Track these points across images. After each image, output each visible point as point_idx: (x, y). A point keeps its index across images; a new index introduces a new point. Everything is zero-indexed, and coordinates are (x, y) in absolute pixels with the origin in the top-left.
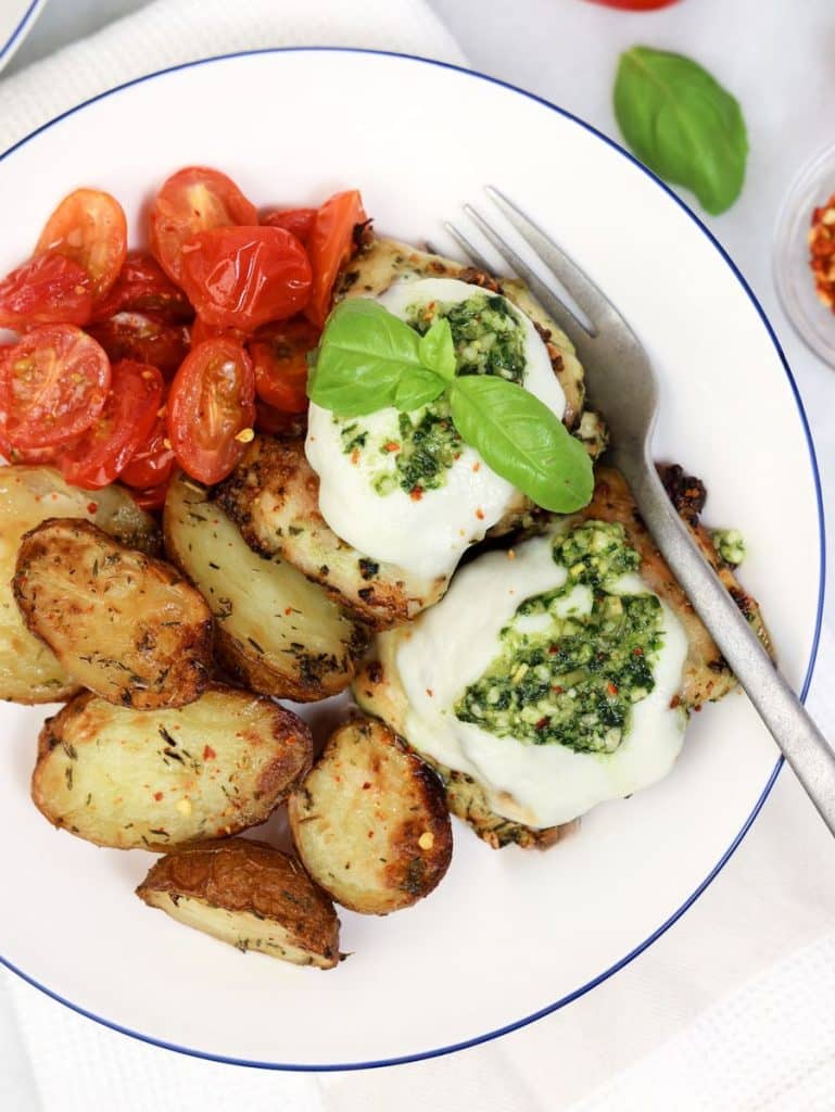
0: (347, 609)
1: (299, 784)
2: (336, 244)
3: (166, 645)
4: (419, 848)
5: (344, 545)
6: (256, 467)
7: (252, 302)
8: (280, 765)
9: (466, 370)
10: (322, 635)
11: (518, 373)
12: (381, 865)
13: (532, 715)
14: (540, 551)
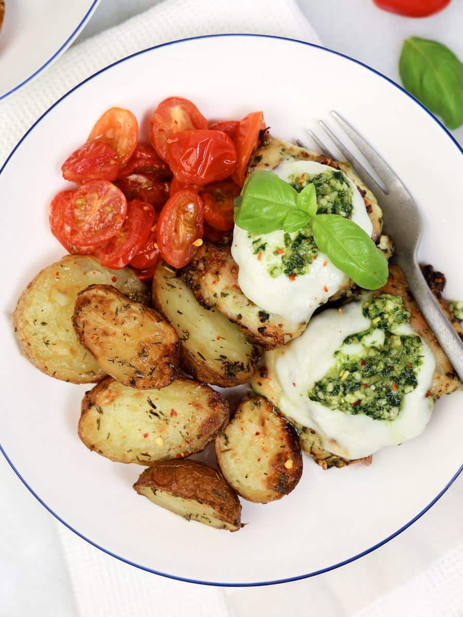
0: (250, 338)
1: (221, 431)
2: (250, 141)
3: (154, 354)
4: (285, 468)
5: (251, 303)
6: (204, 259)
7: (205, 171)
8: (211, 421)
9: (322, 211)
10: (237, 352)
11: (349, 213)
12: (264, 477)
13: (351, 399)
14: (356, 310)
